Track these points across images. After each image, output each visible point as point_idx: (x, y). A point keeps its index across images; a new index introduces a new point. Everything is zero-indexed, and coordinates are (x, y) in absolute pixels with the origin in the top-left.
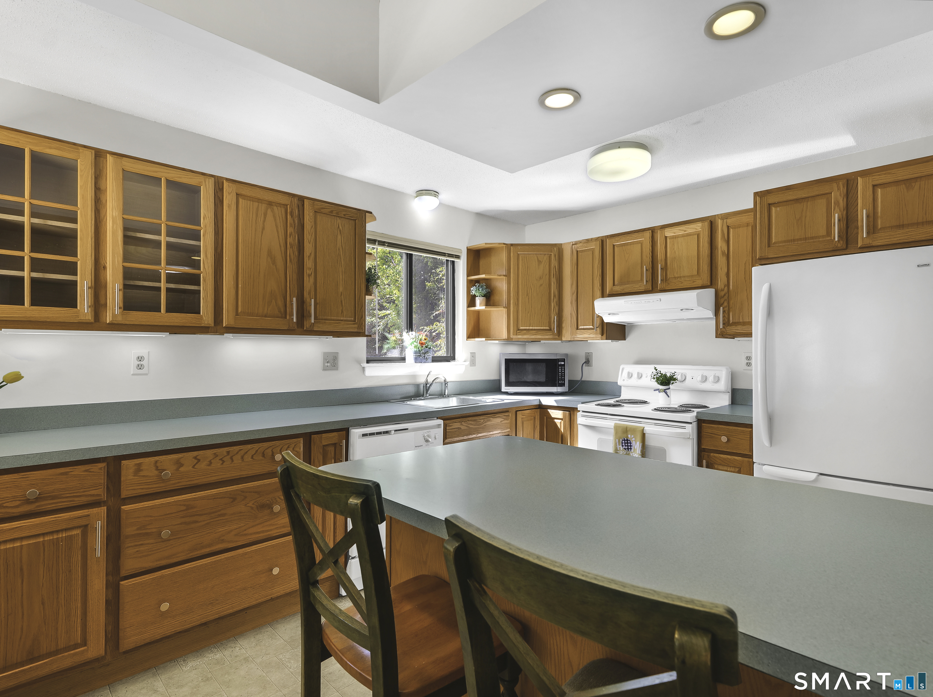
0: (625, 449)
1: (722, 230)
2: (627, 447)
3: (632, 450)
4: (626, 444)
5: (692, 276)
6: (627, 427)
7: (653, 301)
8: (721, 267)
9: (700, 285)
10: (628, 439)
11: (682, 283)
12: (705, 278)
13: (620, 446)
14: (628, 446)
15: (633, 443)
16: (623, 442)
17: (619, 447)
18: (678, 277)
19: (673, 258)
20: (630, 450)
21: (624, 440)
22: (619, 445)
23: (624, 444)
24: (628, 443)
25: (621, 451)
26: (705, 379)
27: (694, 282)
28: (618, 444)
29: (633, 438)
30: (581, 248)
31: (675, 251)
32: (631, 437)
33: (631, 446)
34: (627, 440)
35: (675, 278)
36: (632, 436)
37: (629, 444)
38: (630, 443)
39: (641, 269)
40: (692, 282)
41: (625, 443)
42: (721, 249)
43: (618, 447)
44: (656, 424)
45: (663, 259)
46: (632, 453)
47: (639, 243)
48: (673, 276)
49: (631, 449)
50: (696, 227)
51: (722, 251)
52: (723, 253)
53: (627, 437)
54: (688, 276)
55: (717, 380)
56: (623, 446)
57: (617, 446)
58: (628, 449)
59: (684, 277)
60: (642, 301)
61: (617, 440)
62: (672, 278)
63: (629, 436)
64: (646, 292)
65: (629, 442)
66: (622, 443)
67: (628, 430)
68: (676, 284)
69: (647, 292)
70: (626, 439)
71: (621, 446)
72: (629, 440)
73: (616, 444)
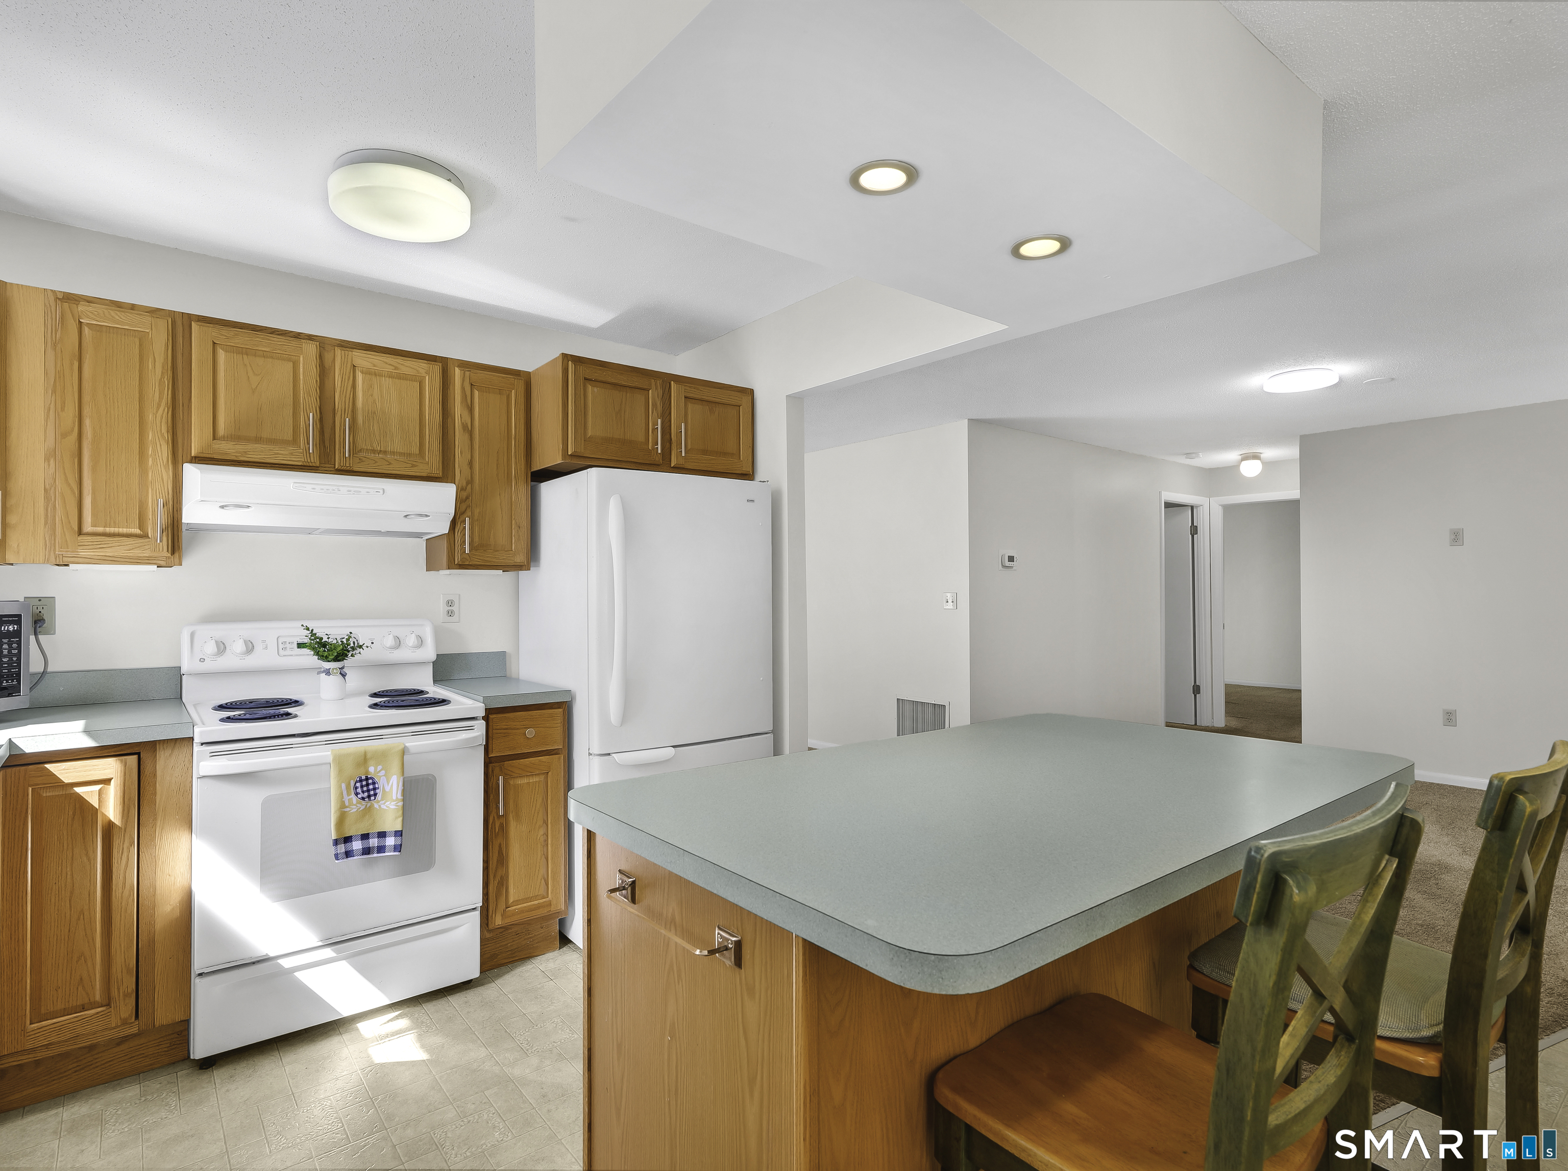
0: (363, 799)
1: (463, 389)
2: (366, 794)
3: (379, 797)
4: (365, 789)
5: (409, 455)
6: (365, 753)
7: (368, 492)
8: (461, 449)
9: (424, 474)
10: (369, 776)
11: (390, 464)
12: (433, 462)
13: (350, 797)
14: (368, 791)
15: (381, 783)
16: (358, 785)
17: (349, 800)
18: (381, 451)
19: (370, 413)
20: (372, 798)
21: (361, 781)
22: (349, 794)
23: (359, 790)
24: (368, 785)
25: (355, 805)
26: (398, 643)
27: (413, 466)
28: (345, 793)
29: (380, 771)
30: (98, 319)
31: (374, 401)
32: (376, 769)
33: (375, 789)
34: (367, 779)
35: (374, 451)
36: (380, 768)
37: (371, 787)
38: (374, 783)
39: (293, 417)
40: (411, 465)
41: (362, 787)
42: (461, 420)
43: (346, 799)
44: (415, 734)
45: (349, 408)
46: (378, 802)
47: (289, 360)
48: (369, 448)
49: (375, 795)
50: (418, 369)
51: (463, 424)
52: (464, 427)
53: (367, 772)
54: (401, 454)
55: (421, 642)
56: (357, 794)
57: (343, 797)
58: (369, 796)
59: (393, 453)
60: (341, 488)
61: (344, 786)
62: (367, 450)
63: (371, 769)
64: (301, 469)
65: (370, 781)
66: (356, 788)
67: (368, 757)
68: (377, 464)
69: (305, 469)
70: (363, 777)
71: (353, 796)
72: (372, 778)
73: (342, 794)
